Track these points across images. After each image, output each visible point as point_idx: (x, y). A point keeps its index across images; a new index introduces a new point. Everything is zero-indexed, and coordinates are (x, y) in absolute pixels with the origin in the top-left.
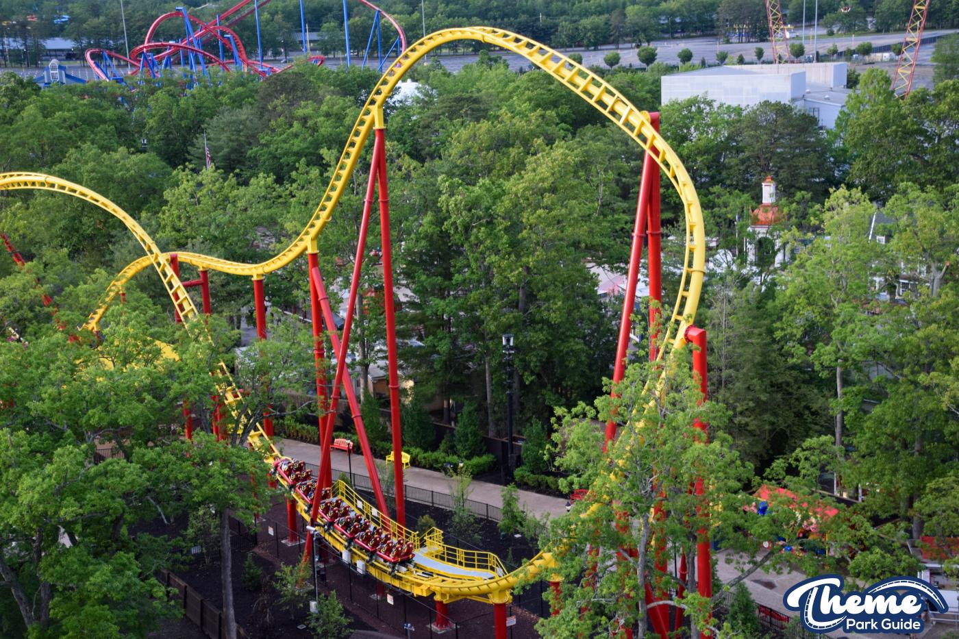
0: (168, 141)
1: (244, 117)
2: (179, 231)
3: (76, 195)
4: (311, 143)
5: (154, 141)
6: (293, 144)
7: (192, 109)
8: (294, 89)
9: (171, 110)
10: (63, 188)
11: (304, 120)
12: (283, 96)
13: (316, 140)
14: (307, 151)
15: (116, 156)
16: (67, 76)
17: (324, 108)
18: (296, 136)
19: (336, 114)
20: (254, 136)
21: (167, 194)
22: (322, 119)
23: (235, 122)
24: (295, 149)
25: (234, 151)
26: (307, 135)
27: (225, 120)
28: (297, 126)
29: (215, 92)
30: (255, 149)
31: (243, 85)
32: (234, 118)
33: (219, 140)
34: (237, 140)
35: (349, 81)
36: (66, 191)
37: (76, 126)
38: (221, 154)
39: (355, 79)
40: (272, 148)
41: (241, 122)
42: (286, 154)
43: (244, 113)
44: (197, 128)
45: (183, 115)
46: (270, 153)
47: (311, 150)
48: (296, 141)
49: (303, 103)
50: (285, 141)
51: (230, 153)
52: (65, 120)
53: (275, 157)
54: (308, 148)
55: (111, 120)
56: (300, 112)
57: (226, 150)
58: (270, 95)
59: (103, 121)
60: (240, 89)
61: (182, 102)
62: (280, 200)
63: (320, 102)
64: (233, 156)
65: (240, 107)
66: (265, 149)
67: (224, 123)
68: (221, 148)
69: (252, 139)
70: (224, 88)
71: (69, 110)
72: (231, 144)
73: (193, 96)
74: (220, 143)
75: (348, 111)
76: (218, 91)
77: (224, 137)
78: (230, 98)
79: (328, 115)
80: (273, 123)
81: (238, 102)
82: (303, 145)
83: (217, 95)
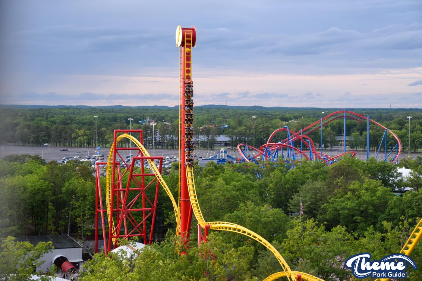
0: (278, 195)
1: (319, 186)
2: (292, 253)
3: (251, 237)
4: (357, 204)
5: (271, 194)
6: (347, 204)
7: (291, 180)
8: (348, 174)
9: (281, 179)
10: (244, 232)
11: (353, 191)
12: (342, 178)
13: (359, 202)
14: (355, 208)
15: (263, 209)
16: (228, 156)
17: (365, 185)
18: (348, 199)
19: (371, 189)
20: (324, 197)
21: (288, 233)
22: (364, 191)
23: (314, 188)
24: (348, 206)
25: (313, 203)
26: (355, 199)
27: (309, 187)
28: (349, 194)
29: (303, 171)
30: (325, 204)
31: (318, 168)
32: (314, 186)
33: (306, 197)
34: (315, 198)
35: (372, 168)
36: (246, 234)
37: (240, 189)
38: (306, 204)
39: (376, 167)
40: (335, 204)
41: (317, 189)
42: (343, 209)
43: (319, 184)
44: (294, 190)
45: (287, 182)
46: (334, 207)
47: (357, 208)
48: (349, 202)
49: (353, 182)
50: (342, 202)
51: (310, 205)
52: (235, 186)
53: (336, 210)
54: (355, 206)
55: (256, 187)
56: (352, 187)
57: (309, 203)
58: (335, 176)
59: (252, 187)
60: (316, 170)
61: (287, 176)
62: (349, 241)
63: (362, 182)
64: (312, 206)
65: (316, 180)
66: (331, 205)
67: (308, 188)
68: (306, 202)
69: (323, 199)
70: (308, 169)
71: (237, 182)
72: (311, 200)
73: (293, 173)
74: (306, 199)
75: (379, 188)
76: (305, 171)
77: (308, 196)
78: (311, 175)
79: (367, 189)
80: (336, 191)
81: (315, 177)
82: (353, 205)
83: (304, 173)
